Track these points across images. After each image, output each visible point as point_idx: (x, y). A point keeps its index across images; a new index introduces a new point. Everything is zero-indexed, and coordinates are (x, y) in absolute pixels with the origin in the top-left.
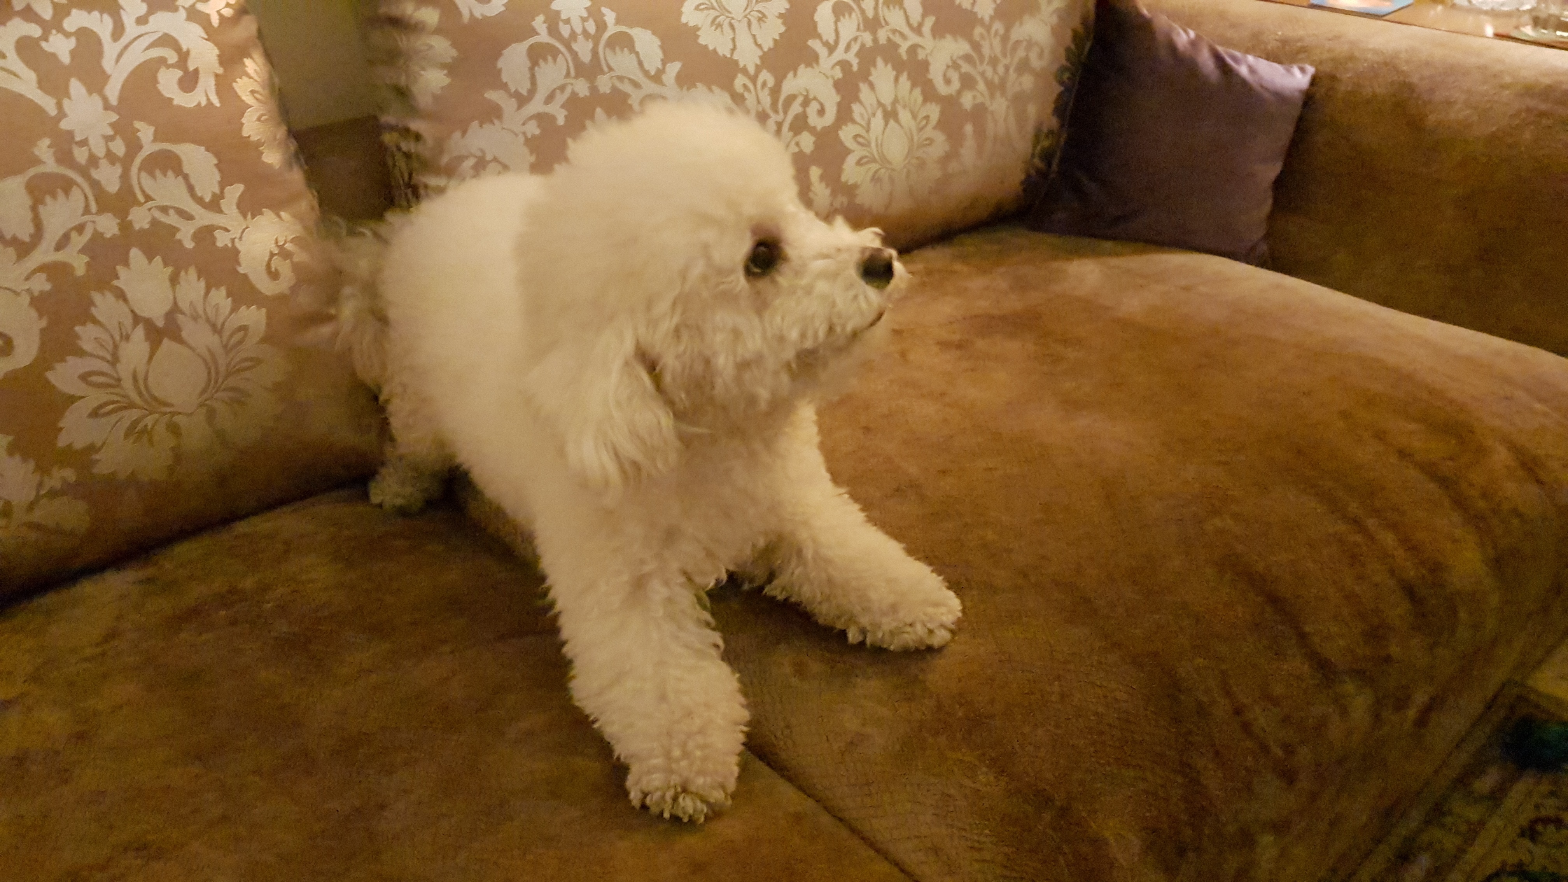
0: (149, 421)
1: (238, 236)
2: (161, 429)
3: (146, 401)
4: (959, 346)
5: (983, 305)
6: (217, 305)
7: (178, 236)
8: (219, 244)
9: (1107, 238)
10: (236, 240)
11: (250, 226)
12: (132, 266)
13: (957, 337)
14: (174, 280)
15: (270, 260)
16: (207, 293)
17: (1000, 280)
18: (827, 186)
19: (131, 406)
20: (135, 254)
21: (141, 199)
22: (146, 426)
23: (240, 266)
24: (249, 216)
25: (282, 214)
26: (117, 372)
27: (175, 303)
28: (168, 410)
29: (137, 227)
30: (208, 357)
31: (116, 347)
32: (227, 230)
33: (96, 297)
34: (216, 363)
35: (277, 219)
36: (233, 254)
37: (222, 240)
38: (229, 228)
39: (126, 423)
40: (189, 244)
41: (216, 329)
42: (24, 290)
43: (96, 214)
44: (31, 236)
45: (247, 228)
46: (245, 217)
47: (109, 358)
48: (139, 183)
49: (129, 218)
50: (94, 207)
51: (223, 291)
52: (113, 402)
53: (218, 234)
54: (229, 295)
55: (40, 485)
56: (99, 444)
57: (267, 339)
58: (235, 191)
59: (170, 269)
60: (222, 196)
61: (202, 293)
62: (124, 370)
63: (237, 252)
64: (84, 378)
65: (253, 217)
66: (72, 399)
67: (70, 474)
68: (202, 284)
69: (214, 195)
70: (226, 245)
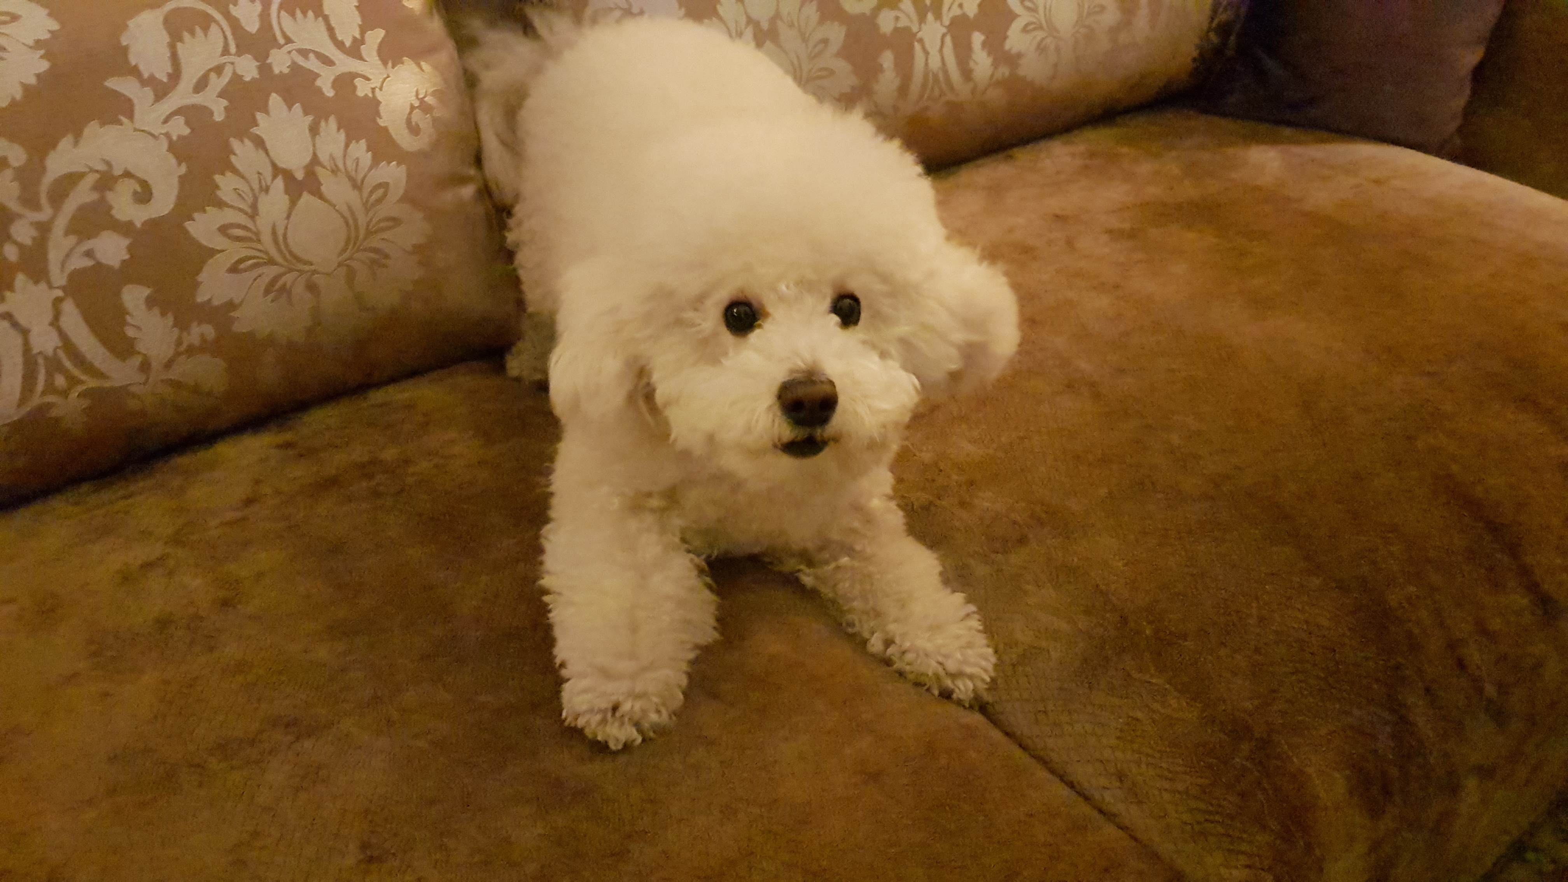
0: (288, 278)
1: (379, 85)
2: (299, 289)
3: (284, 257)
4: (1132, 235)
5: (1154, 191)
6: (357, 159)
7: (319, 83)
8: (360, 93)
9: (1289, 124)
10: (377, 89)
11: (391, 75)
12: (271, 113)
13: (1127, 226)
14: (314, 130)
15: (410, 113)
16: (347, 146)
17: (1172, 166)
18: (989, 54)
19: (272, 262)
20: (275, 100)
21: (282, 41)
22: (284, 285)
23: (381, 118)
24: (390, 64)
25: (423, 64)
26: (255, 225)
27: (315, 155)
28: (306, 268)
29: (276, 71)
30: (347, 214)
31: (256, 199)
32: (368, 79)
33: (235, 144)
34: (355, 220)
35: (417, 70)
36: (373, 105)
37: (362, 89)
38: (371, 77)
39: (266, 280)
40: (330, 93)
41: (357, 186)
42: (162, 134)
43: (235, 55)
44: (170, 76)
45: (388, 77)
46: (385, 64)
47: (249, 210)
48: (279, 24)
49: (269, 61)
50: (233, 49)
51: (363, 143)
52: (251, 258)
53: (358, 82)
54: (369, 149)
55: (179, 342)
56: (236, 301)
57: (406, 198)
58: (376, 36)
59: (310, 118)
60: (362, 42)
61: (342, 145)
62: (263, 224)
63: (378, 103)
64: (224, 230)
65: (393, 67)
66: (212, 252)
67: (209, 331)
68: (342, 136)
69: (355, 39)
70: (366, 95)
